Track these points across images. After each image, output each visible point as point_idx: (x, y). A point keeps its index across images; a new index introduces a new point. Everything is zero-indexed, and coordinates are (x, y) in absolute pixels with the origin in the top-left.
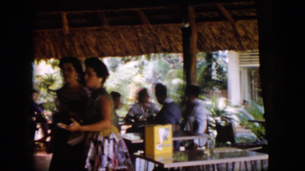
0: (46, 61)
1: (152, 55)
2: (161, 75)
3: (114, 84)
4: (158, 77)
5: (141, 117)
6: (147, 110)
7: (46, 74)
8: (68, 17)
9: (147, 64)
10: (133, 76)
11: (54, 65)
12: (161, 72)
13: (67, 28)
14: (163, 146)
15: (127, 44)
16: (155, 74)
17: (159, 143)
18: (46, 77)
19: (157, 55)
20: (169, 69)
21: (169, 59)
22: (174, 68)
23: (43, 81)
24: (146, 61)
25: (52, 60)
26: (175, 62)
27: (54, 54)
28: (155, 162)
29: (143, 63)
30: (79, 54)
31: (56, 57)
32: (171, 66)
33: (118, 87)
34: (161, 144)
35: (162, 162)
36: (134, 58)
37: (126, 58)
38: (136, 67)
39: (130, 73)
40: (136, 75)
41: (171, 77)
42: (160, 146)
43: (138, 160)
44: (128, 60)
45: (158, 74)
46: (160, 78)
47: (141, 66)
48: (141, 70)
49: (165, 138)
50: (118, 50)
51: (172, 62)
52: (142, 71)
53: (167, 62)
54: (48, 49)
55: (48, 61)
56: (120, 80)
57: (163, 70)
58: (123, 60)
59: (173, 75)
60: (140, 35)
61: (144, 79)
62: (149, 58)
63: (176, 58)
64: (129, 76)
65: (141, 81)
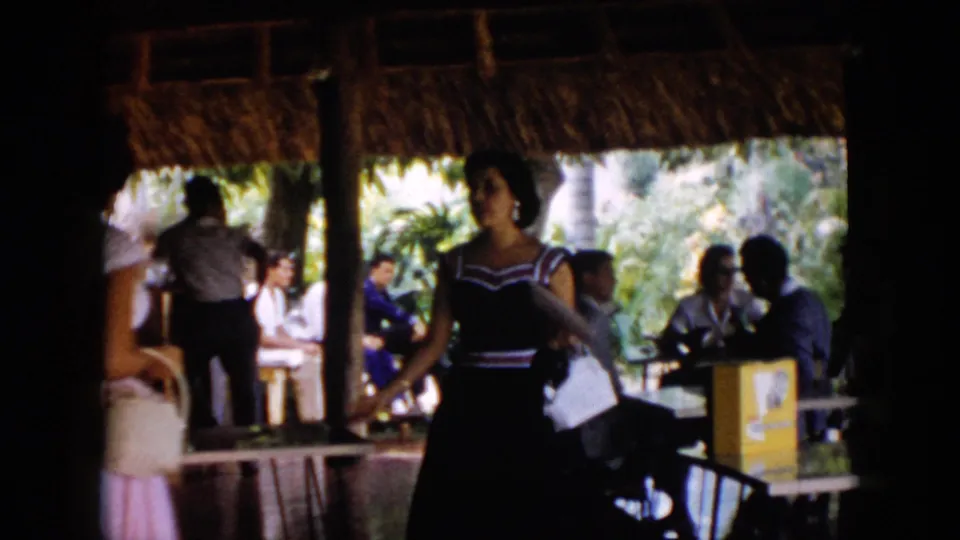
0: (429, 164)
1: (756, 143)
2: (784, 206)
3: (643, 235)
4: (774, 212)
5: (707, 337)
6: (728, 314)
7: (430, 205)
8: (493, 28)
9: (741, 173)
10: (700, 212)
11: (451, 177)
12: (784, 196)
13: (488, 59)
14: (767, 427)
15: (677, 111)
16: (766, 204)
17: (753, 418)
18: (427, 212)
19: (771, 144)
20: (811, 187)
21: (810, 158)
22: (825, 184)
23: (419, 226)
24: (738, 164)
25: (447, 161)
26: (827, 165)
27: (450, 140)
28: (744, 480)
29: (729, 170)
30: (527, 141)
31: (457, 152)
32: (816, 178)
33: (652, 244)
34: (759, 422)
35: (764, 479)
36: (699, 153)
37: (674, 153)
38: (707, 182)
39: (691, 202)
40: (710, 205)
41: (815, 214)
42: (757, 429)
43: (696, 473)
44: (683, 161)
45: (775, 205)
46: (781, 215)
47: (727, 181)
48: (724, 191)
49: (775, 403)
50: (649, 130)
51: (818, 166)
52: (726, 196)
53: (802, 167)
54: (430, 125)
55: (436, 164)
56: (660, 221)
57: (791, 189)
58: (664, 158)
59: (823, 207)
60: (715, 81)
61: (734, 220)
62: (745, 154)
63: (832, 154)
64: (687, 210)
65: (724, 226)
